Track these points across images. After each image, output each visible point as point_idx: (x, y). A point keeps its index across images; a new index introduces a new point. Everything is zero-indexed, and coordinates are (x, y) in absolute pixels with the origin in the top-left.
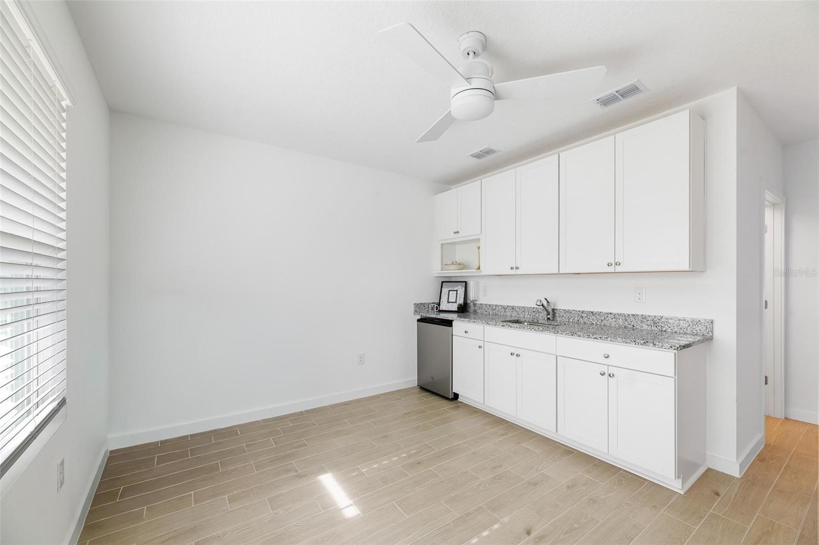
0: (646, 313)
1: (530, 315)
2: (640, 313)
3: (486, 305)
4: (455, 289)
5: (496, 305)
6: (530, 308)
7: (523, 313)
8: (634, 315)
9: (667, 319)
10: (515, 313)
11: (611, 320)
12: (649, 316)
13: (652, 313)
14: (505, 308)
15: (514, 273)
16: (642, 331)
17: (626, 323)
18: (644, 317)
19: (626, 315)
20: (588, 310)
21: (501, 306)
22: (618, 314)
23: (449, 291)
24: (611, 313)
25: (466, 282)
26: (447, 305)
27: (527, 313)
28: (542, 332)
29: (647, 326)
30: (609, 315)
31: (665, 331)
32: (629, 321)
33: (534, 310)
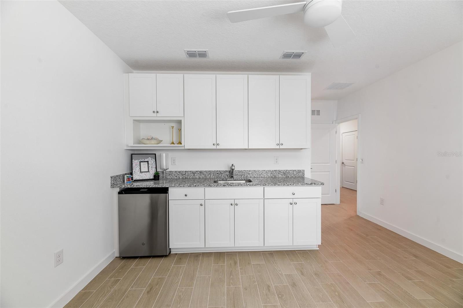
0: (281, 169)
1: (215, 176)
2: (278, 169)
3: (176, 172)
4: (146, 160)
5: (185, 171)
6: (215, 171)
7: (210, 175)
8: (275, 171)
9: (289, 171)
10: (203, 175)
11: (264, 174)
12: (282, 170)
13: (283, 169)
14: (194, 173)
15: (215, 148)
16: (279, 178)
17: (272, 175)
18: (280, 171)
19: (272, 171)
20: (253, 170)
21: (191, 171)
22: (268, 171)
23: (140, 162)
24: (264, 171)
25: (155, 154)
26: (140, 174)
27: (212, 175)
28: (255, 186)
29: (281, 176)
30: (264, 172)
31: (288, 177)
32: (273, 174)
33: (218, 172)
